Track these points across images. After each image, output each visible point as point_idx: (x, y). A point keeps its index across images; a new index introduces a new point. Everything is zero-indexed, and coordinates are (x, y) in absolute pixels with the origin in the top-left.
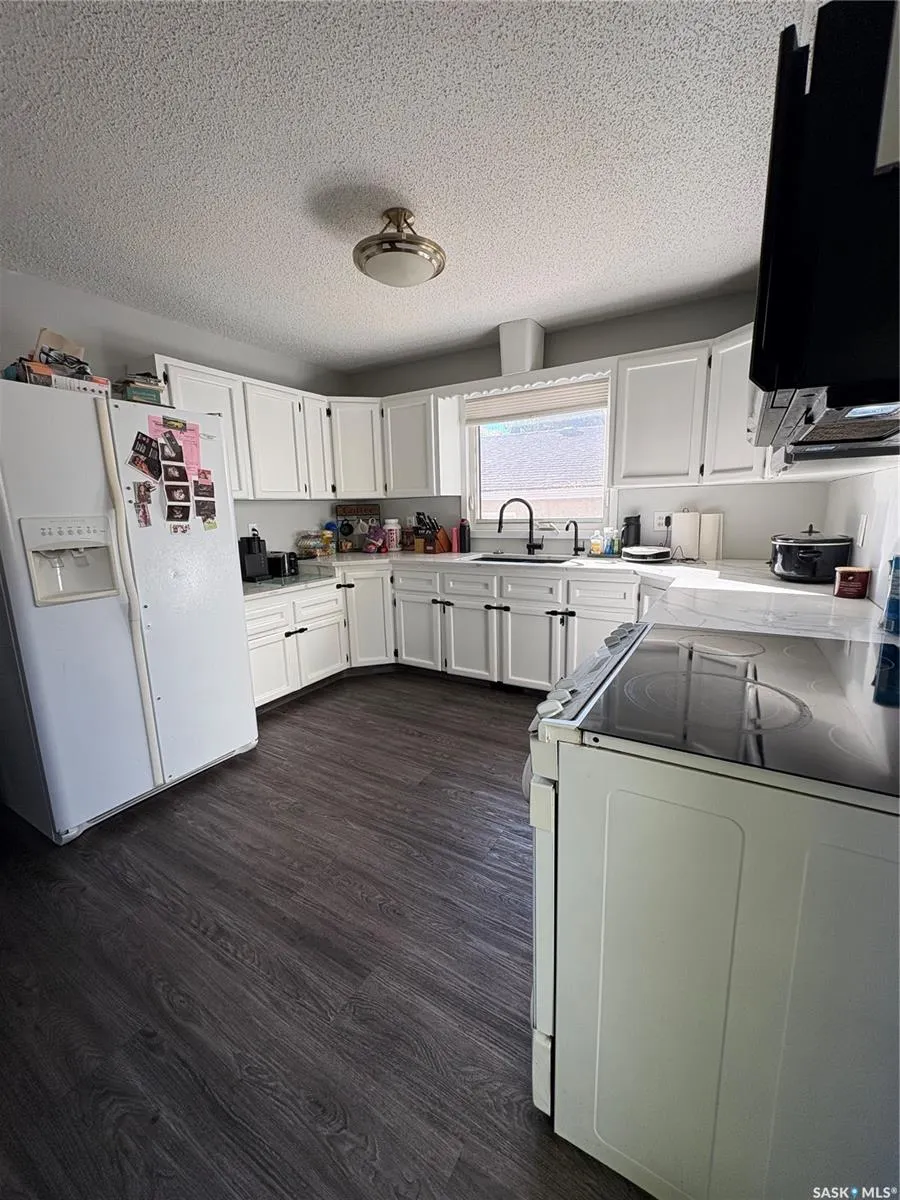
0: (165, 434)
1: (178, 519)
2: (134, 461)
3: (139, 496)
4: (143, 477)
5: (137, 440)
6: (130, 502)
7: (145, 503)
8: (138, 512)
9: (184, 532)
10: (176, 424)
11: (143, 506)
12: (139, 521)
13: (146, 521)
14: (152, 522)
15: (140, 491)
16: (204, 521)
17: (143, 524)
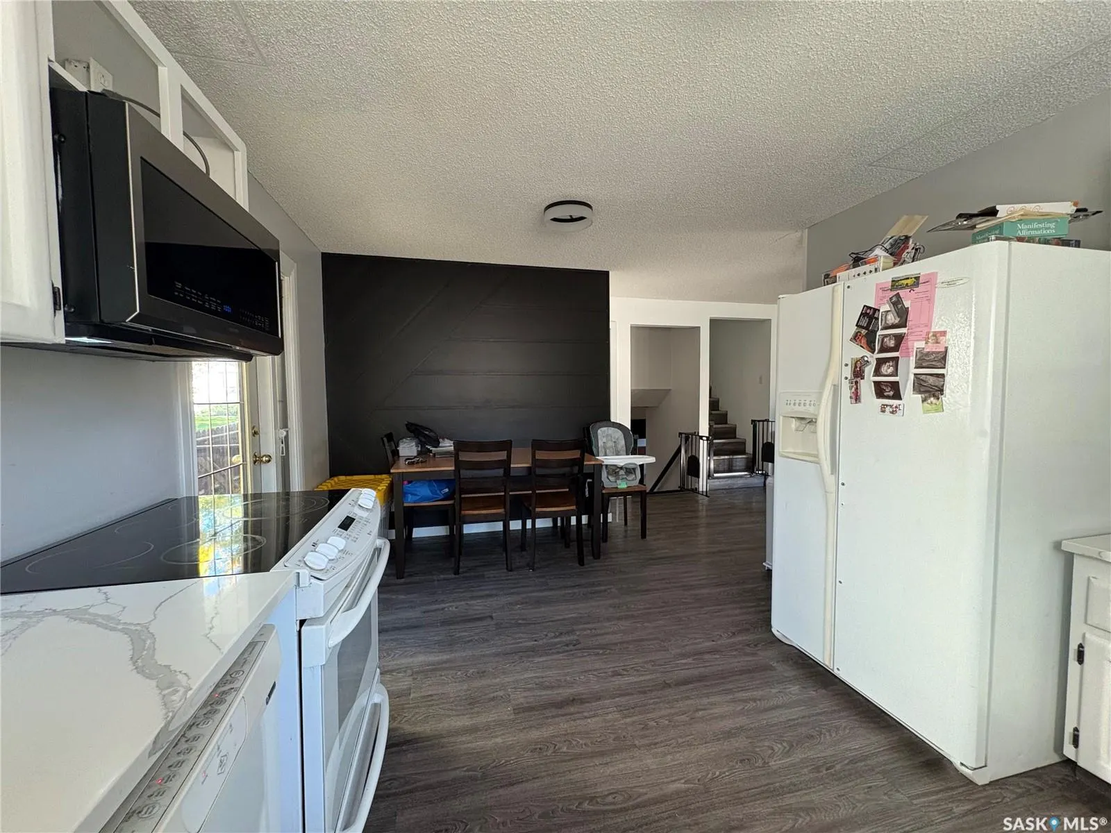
0: (891, 299)
1: (888, 397)
2: (856, 338)
3: (854, 372)
4: (859, 352)
5: (862, 314)
6: (846, 378)
7: (858, 379)
8: (851, 389)
9: (892, 412)
10: (905, 282)
11: (856, 383)
12: (851, 398)
13: (856, 397)
14: (862, 400)
15: (856, 367)
16: (924, 400)
17: (853, 401)
